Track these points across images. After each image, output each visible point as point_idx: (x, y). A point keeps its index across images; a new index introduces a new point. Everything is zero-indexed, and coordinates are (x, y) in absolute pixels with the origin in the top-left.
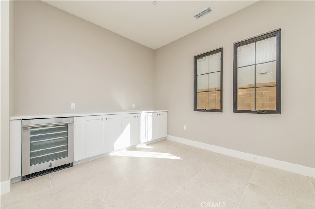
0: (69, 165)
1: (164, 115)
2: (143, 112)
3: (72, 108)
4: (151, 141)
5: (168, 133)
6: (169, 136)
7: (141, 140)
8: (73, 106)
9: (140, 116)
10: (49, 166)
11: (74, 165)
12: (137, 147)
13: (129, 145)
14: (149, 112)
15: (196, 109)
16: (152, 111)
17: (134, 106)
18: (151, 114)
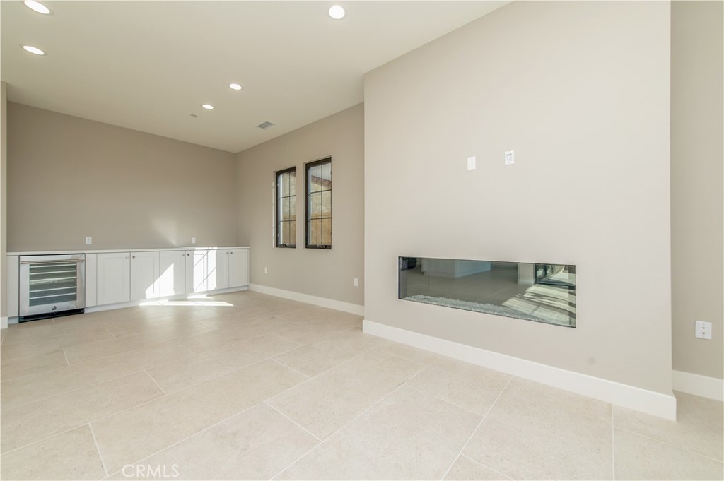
0: (79, 311)
1: (241, 254)
2: (197, 248)
3: (87, 243)
4: (214, 290)
5: (250, 281)
6: (251, 284)
7: (195, 288)
8: (89, 241)
9: (193, 254)
10: (53, 309)
11: (86, 311)
12: (189, 298)
13: (172, 293)
14: (210, 248)
15: (277, 245)
16: (216, 248)
17: (194, 240)
18: (215, 252)
